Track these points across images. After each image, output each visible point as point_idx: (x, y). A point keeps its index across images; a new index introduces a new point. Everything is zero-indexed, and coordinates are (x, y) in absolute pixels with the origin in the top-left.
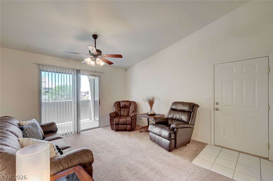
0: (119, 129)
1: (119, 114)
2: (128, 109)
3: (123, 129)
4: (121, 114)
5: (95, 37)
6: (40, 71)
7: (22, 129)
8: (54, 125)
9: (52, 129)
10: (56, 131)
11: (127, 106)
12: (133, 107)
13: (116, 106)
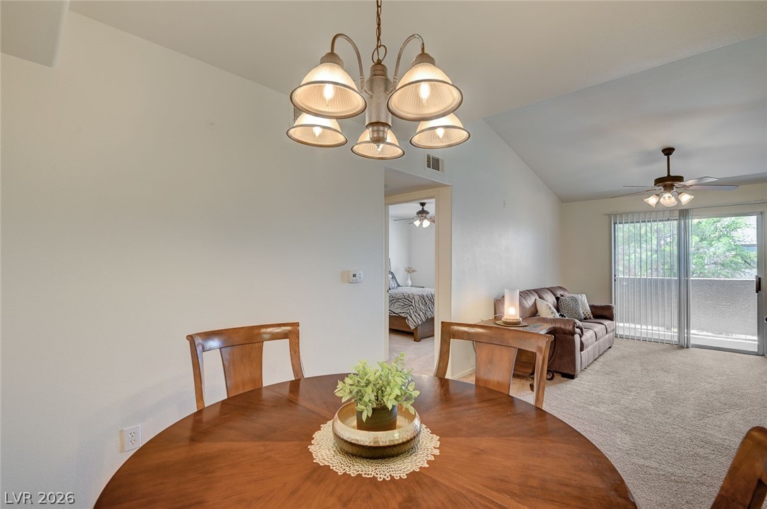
5: (668, 151)
7: (557, 299)
8: (609, 308)
9: (605, 313)
10: (610, 318)
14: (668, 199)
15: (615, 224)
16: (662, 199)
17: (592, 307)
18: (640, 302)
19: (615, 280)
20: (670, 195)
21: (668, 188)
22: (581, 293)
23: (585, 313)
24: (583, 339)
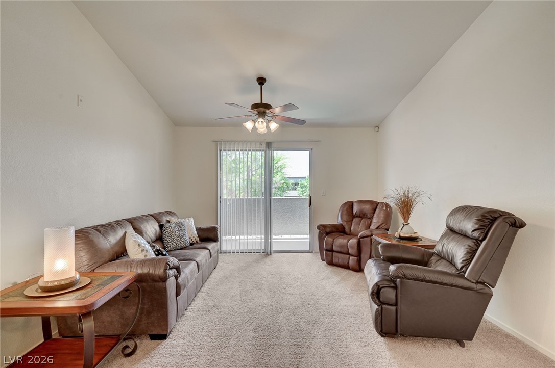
0: (334, 261)
2: (369, 221)
3: (341, 262)
4: (350, 231)
5: (261, 81)
7: (161, 226)
8: (214, 230)
9: (211, 236)
10: (215, 239)
11: (367, 212)
12: (382, 215)
13: (345, 212)
14: (261, 125)
15: (220, 150)
16: (257, 124)
17: (198, 230)
18: (239, 218)
19: (220, 202)
20: (263, 120)
21: (262, 114)
22: (188, 217)
23: (192, 238)
24: (180, 280)
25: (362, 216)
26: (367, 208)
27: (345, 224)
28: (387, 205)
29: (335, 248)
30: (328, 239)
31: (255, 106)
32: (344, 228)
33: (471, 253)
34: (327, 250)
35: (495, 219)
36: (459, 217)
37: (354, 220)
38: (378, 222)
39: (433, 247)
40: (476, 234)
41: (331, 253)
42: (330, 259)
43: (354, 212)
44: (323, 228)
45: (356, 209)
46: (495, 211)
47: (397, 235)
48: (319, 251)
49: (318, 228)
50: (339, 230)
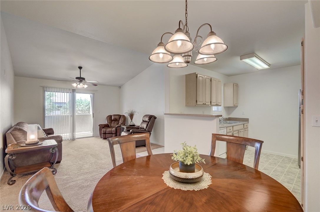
1: (110, 126)
2: (118, 122)
3: (109, 137)
5: (80, 68)
6: (44, 92)
8: (51, 129)
9: (50, 132)
11: (117, 119)
12: (123, 119)
13: (108, 119)
15: (46, 91)
19: (46, 117)
21: (81, 81)
25: (115, 120)
26: (117, 117)
27: (109, 124)
28: (124, 116)
29: (107, 133)
30: (103, 130)
31: (77, 78)
32: (108, 125)
33: (147, 125)
34: (103, 134)
35: (152, 117)
36: (145, 117)
37: (112, 122)
38: (121, 122)
39: (139, 127)
40: (148, 121)
41: (105, 135)
42: (105, 137)
43: (112, 119)
44: (101, 126)
45: (113, 118)
46: (152, 115)
47: (129, 125)
48: (99, 135)
49: (99, 125)
50: (107, 126)
